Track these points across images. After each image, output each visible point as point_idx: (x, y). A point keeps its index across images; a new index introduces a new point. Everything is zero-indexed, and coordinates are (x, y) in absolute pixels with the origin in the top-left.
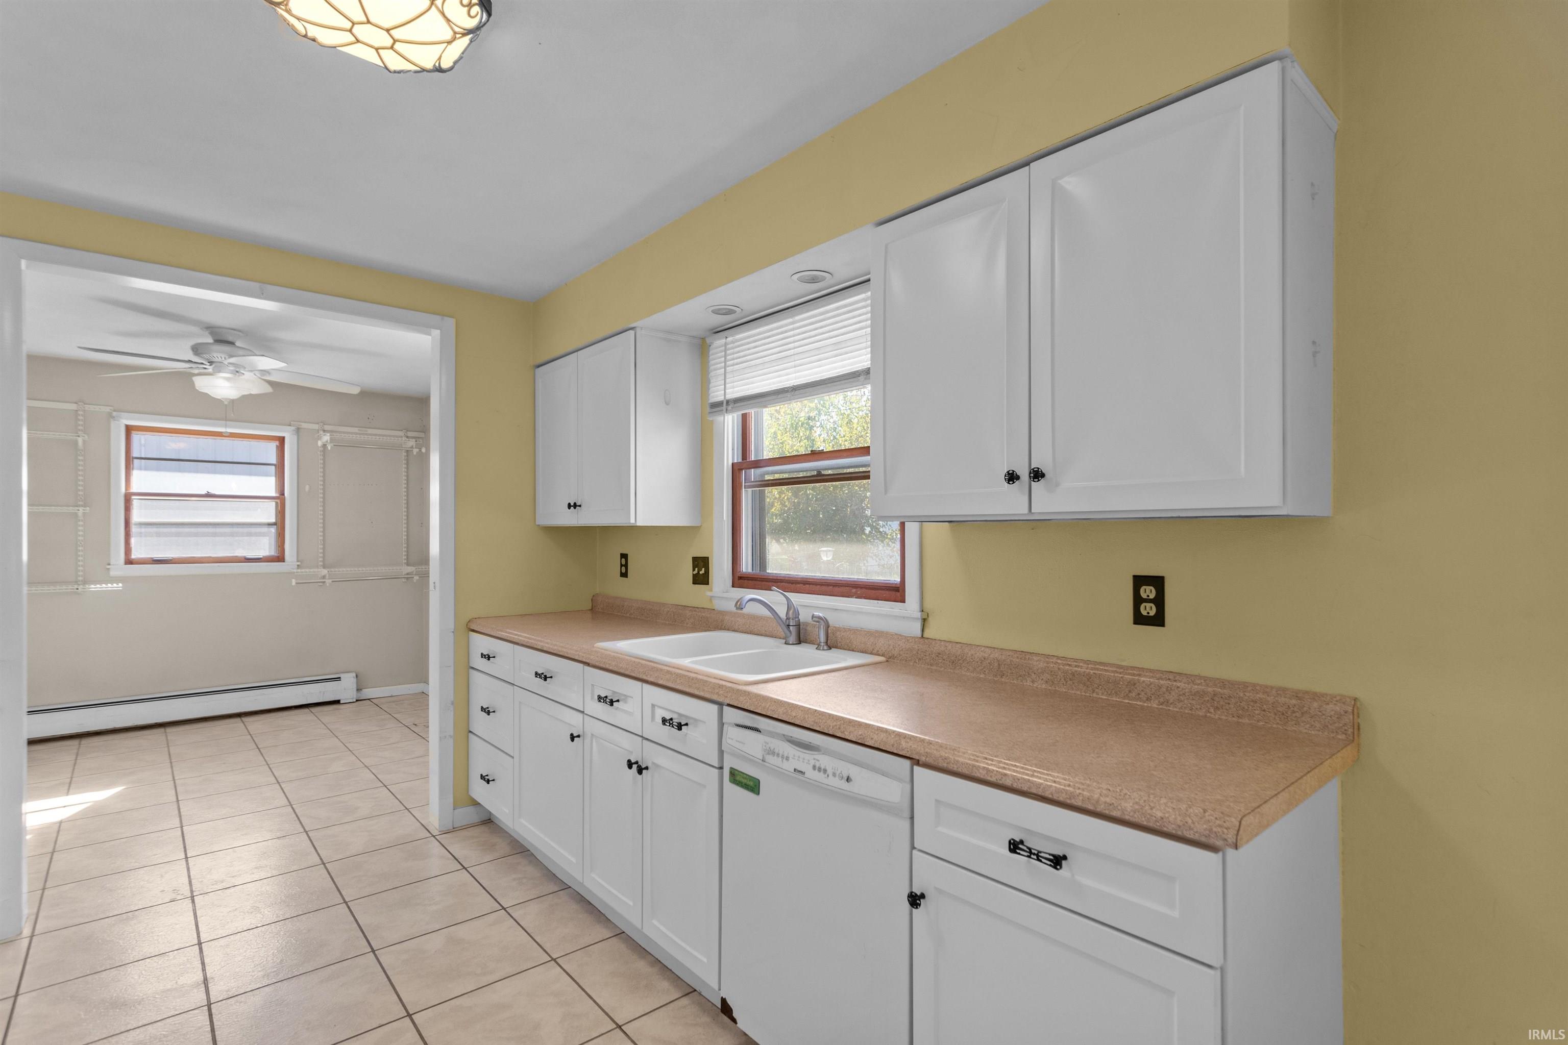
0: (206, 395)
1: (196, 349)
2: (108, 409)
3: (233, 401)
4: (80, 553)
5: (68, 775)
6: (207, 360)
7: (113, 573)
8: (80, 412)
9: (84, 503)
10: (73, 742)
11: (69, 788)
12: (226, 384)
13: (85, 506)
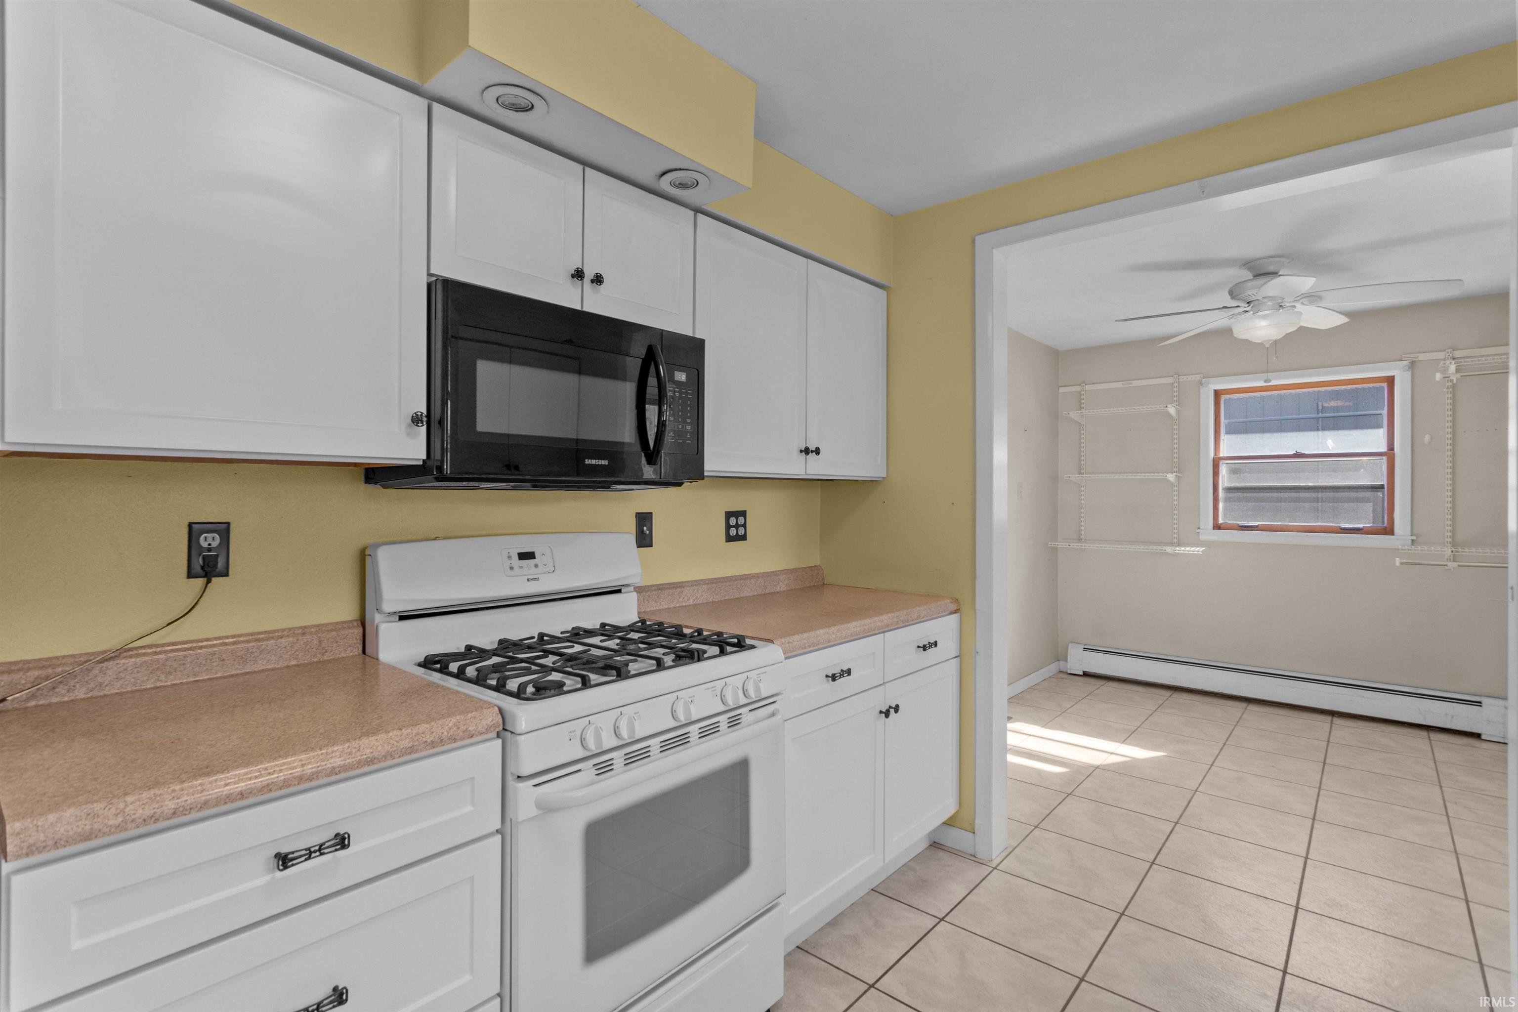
0: (1246, 341)
2: (1198, 377)
3: (1276, 342)
4: (1175, 517)
5: (1139, 724)
6: (1244, 300)
7: (1203, 537)
8: (1176, 385)
9: (1179, 470)
10: (1166, 693)
11: (1128, 737)
12: (1263, 323)
13: (1179, 472)
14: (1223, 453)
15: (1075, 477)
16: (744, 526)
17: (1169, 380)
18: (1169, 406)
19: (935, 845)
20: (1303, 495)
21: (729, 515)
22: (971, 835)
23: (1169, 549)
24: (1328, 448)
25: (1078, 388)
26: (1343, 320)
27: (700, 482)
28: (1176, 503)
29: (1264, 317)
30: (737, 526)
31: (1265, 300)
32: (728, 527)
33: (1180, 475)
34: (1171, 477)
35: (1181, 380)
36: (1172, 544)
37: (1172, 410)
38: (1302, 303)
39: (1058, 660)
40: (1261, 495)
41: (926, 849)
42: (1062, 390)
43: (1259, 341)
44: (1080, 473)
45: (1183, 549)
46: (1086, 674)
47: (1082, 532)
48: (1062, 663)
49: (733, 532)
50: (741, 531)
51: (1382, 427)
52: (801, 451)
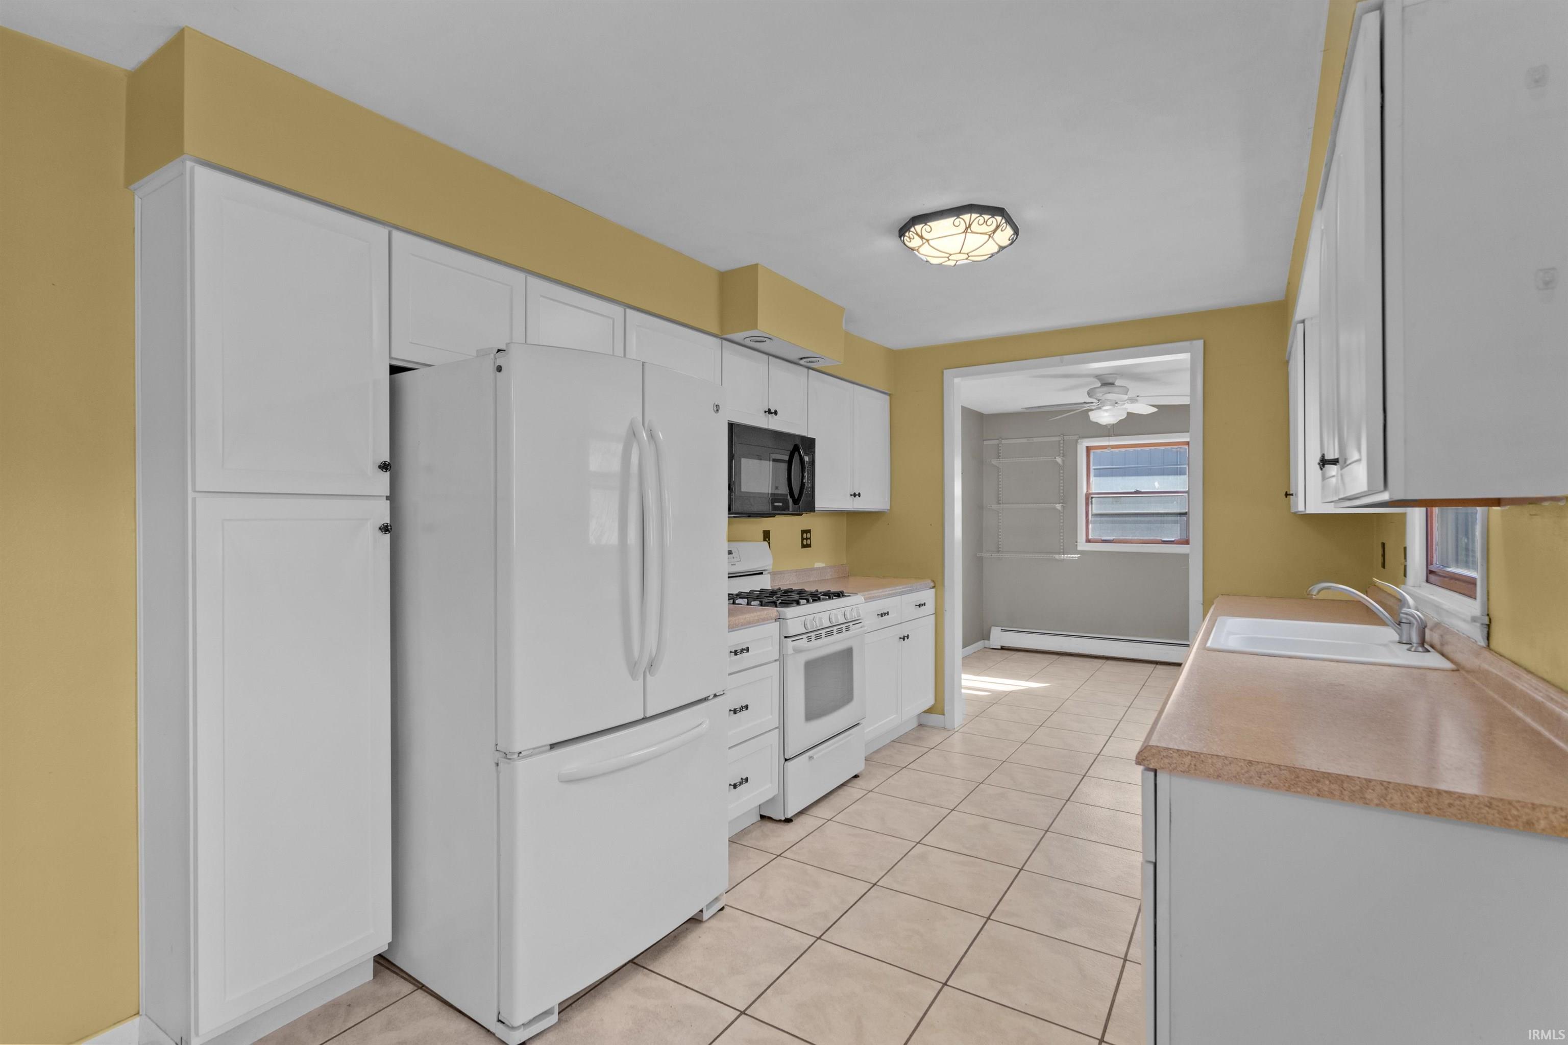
0: (1096, 423)
1: (1090, 394)
2: (1076, 437)
4: (1062, 534)
5: (1037, 672)
6: (1096, 399)
7: (1079, 548)
8: (1062, 442)
9: (1064, 502)
10: (1056, 657)
11: (1030, 678)
12: (1106, 414)
13: (1064, 503)
14: (1093, 490)
15: (995, 507)
16: (810, 539)
17: (1058, 439)
18: (1057, 458)
19: (921, 725)
20: (1166, 518)
21: (803, 532)
22: (943, 716)
23: (1057, 557)
24: (1155, 487)
25: (996, 442)
26: (1155, 410)
27: (812, 513)
28: (1062, 524)
29: (1106, 411)
30: (807, 539)
31: (1106, 401)
32: (803, 539)
33: (1065, 505)
34: (1058, 507)
35: (1065, 439)
36: (1059, 553)
37: (1059, 460)
38: (1127, 403)
39: (984, 640)
40: (1124, 519)
41: (917, 727)
42: (985, 443)
43: (1105, 424)
44: (999, 504)
45: (1066, 556)
46: (1003, 648)
47: (1000, 543)
48: (986, 641)
49: (805, 542)
50: (809, 543)
51: (1186, 474)
52: (851, 495)
